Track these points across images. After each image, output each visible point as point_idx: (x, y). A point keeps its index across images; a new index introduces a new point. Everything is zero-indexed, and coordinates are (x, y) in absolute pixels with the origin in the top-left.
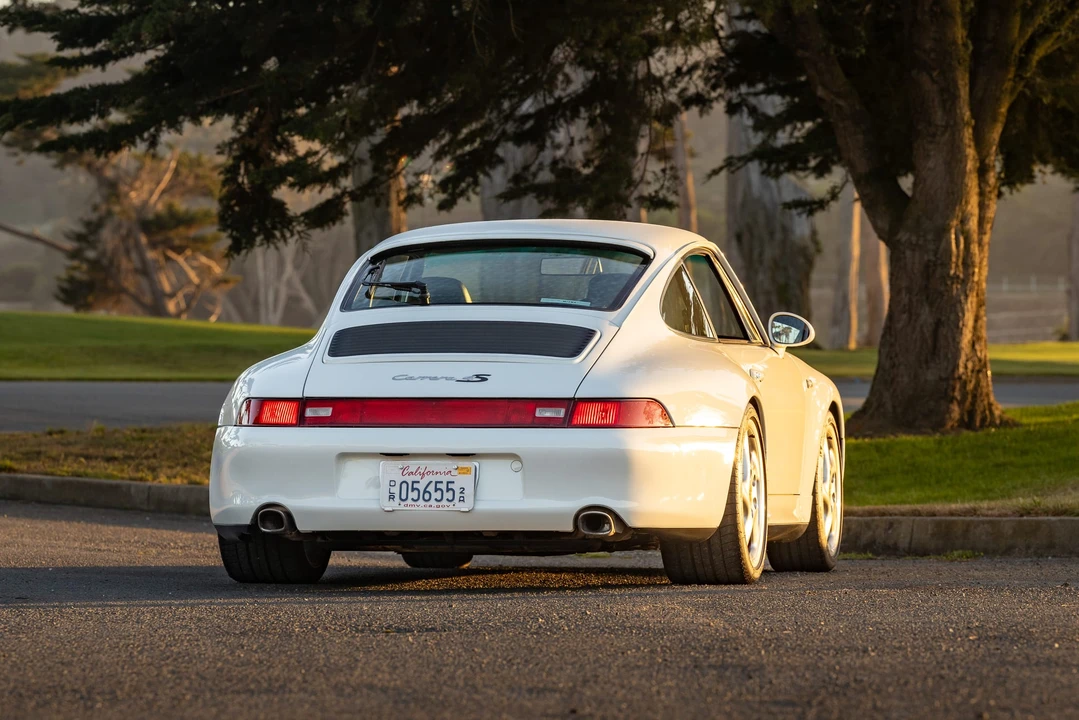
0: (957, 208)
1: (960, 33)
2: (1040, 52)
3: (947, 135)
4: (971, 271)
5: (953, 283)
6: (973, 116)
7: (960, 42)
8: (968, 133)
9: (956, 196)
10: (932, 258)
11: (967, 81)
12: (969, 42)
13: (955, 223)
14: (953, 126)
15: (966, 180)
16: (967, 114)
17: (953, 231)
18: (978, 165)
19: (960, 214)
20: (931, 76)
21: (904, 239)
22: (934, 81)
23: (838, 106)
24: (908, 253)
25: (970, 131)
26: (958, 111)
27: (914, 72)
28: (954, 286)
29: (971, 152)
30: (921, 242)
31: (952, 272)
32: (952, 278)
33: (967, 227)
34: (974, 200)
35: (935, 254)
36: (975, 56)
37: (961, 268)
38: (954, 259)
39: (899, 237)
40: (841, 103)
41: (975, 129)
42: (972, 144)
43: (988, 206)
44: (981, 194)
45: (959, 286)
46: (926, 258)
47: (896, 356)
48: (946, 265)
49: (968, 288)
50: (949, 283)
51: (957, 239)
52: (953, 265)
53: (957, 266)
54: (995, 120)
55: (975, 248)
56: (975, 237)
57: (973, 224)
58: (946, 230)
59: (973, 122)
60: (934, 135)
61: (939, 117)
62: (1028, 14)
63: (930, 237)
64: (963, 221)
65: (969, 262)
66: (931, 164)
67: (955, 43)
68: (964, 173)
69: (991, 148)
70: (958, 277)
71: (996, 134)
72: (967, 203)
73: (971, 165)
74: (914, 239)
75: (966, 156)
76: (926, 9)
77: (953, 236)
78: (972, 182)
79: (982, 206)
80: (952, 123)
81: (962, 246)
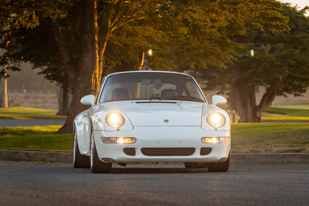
0: (94, 71)
1: (96, 24)
2: (113, 30)
3: (92, 52)
4: (97, 89)
5: (92, 92)
6: (98, 47)
7: (96, 27)
8: (97, 51)
9: (93, 68)
10: (87, 85)
11: (97, 37)
12: (98, 27)
13: (93, 75)
14: (94, 49)
15: (96, 64)
16: (97, 46)
17: (93, 78)
18: (99, 60)
19: (95, 73)
20: (88, 36)
21: (79, 80)
22: (89, 37)
23: (61, 43)
24: (80, 83)
25: (98, 51)
26: (95, 45)
27: (83, 35)
28: (92, 93)
29: (98, 56)
30: (84, 81)
31: (92, 89)
32: (92, 90)
33: (96, 77)
34: (98, 69)
35: (88, 84)
36: (99, 30)
37: (94, 88)
38: (93, 85)
39: (78, 79)
40: (62, 42)
41: (99, 50)
42: (98, 54)
43: (100, 71)
44: (99, 68)
45: (94, 93)
46: (85, 85)
47: (76, 111)
48: (91, 87)
49: (96, 93)
50: (91, 92)
51: (94, 80)
52: (92, 87)
53: (93, 87)
54: (103, 48)
55: (98, 82)
56: (98, 79)
57: (97, 76)
58: (91, 77)
59: (98, 48)
60: (88, 52)
61: (90, 47)
62: (112, 21)
63: (87, 79)
64: (95, 75)
65: (96, 86)
66: (87, 59)
67: (95, 27)
68: (96, 62)
69: (102, 55)
70: (94, 90)
71: (103, 52)
72: (96, 70)
73: (98, 60)
74: (82, 80)
75: (97, 57)
76: (88, 17)
77: (93, 79)
78: (97, 64)
79: (99, 71)
80: (93, 48)
81: (95, 82)
